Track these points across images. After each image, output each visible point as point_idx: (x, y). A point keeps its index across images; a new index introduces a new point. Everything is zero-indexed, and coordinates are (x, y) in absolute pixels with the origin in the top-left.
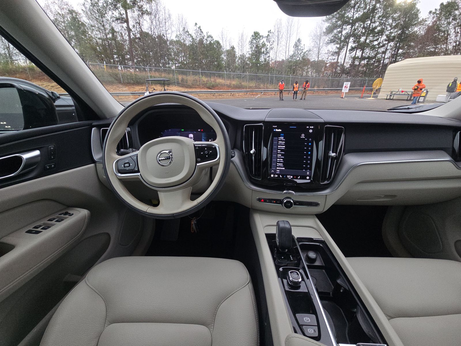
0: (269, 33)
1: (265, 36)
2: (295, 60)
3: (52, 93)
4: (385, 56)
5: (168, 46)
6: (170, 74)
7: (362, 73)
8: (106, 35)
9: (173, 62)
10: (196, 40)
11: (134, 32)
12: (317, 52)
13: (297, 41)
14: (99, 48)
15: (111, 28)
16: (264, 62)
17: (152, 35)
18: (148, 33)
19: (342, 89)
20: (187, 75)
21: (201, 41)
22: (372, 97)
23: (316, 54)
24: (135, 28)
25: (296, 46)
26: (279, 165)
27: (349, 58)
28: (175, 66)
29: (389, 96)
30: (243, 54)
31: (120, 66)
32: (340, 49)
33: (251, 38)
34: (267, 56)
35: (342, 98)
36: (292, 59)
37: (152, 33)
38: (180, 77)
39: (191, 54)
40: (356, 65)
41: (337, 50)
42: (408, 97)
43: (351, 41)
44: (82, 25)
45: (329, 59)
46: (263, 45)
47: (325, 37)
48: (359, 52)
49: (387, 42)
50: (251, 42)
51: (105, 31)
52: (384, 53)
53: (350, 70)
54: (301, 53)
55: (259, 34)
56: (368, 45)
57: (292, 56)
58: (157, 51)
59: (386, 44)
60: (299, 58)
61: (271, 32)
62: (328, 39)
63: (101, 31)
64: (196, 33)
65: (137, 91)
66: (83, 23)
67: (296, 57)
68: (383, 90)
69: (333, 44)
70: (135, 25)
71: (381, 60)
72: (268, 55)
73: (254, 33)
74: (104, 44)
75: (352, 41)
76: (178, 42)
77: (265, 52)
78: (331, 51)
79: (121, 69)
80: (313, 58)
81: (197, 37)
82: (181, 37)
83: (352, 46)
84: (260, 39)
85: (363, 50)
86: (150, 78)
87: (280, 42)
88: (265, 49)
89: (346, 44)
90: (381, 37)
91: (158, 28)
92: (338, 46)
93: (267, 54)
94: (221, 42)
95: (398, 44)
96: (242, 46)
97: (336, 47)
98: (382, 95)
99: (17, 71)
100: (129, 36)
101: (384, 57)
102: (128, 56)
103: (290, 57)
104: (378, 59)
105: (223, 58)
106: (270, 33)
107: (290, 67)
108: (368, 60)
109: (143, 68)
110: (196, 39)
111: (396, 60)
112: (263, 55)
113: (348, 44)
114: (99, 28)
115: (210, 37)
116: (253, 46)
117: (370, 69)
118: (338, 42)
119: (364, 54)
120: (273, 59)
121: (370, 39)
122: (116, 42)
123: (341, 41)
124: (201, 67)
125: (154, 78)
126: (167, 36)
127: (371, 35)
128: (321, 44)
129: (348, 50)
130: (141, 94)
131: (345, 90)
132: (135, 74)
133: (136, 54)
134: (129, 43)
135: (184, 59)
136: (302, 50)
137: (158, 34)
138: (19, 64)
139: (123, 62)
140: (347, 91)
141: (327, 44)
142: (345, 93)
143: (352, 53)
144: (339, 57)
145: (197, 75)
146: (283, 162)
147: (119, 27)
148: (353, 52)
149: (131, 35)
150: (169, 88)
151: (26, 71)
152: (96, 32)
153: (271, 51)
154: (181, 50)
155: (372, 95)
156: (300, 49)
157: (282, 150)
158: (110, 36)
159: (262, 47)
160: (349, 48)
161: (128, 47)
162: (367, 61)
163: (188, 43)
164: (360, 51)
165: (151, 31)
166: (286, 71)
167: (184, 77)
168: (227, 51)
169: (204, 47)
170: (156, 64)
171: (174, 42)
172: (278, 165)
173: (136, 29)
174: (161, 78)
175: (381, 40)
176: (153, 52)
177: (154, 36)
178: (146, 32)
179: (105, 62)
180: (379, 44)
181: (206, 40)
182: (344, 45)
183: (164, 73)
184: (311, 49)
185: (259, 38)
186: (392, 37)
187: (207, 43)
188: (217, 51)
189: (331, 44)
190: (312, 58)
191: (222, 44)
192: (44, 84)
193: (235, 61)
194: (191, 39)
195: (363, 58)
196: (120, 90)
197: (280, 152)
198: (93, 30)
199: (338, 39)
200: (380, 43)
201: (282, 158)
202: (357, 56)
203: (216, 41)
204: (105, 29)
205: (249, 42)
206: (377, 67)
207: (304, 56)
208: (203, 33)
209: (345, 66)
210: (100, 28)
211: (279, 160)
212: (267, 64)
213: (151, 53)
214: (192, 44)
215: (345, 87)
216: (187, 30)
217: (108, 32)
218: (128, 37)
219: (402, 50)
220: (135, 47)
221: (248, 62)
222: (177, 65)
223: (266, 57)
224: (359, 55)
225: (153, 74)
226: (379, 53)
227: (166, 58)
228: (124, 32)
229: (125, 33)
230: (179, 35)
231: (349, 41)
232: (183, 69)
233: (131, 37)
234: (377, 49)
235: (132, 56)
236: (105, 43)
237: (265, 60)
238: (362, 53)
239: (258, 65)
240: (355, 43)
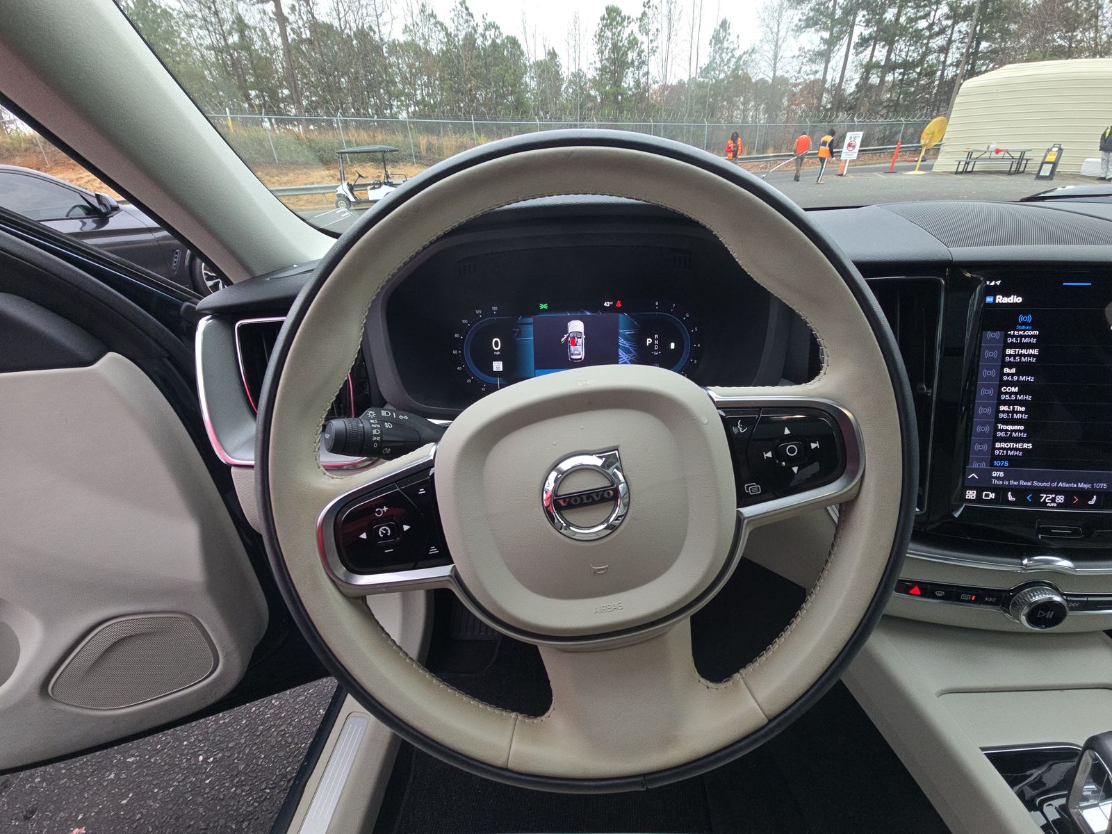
0: (646, 9)
1: (635, 19)
2: (714, 81)
3: (98, 197)
4: (946, 57)
5: (385, 58)
6: (397, 133)
7: (888, 106)
8: (224, 37)
9: (401, 101)
10: (456, 39)
11: (295, 26)
12: (771, 55)
13: (718, 28)
14: (211, 72)
15: (237, 18)
16: (634, 90)
17: (343, 31)
18: (330, 27)
19: (841, 152)
20: (439, 132)
21: (470, 40)
22: (919, 170)
23: (768, 60)
24: (296, 13)
25: (717, 40)
26: (1006, 431)
27: (856, 66)
28: (408, 113)
29: (964, 163)
30: (578, 70)
31: (266, 120)
32: (831, 43)
33: (599, 24)
34: (641, 73)
35: (841, 175)
36: (706, 77)
37: (342, 24)
38: (423, 140)
39: (447, 76)
40: (872, 87)
41: (823, 47)
42: (1012, 164)
43: (860, 21)
44: (163, 15)
45: (802, 71)
46: (630, 42)
47: (791, 12)
48: (880, 49)
49: (949, 22)
50: (600, 36)
51: (221, 26)
52: (944, 50)
53: (857, 99)
54: (729, 60)
55: (621, 12)
56: (903, 31)
57: (706, 71)
58: (357, 73)
59: (949, 27)
60: (725, 72)
61: (651, 4)
62: (800, 16)
63: (211, 29)
64: (456, 19)
65: (318, 183)
66: (166, 10)
67: (717, 72)
68: (948, 149)
69: (813, 29)
70: (297, 5)
71: (937, 70)
72: (645, 69)
73: (607, 9)
74: (220, 61)
75: (863, 19)
76: (410, 47)
77: (636, 63)
78: (809, 51)
79: (270, 127)
80: (761, 71)
81: (458, 30)
82: (418, 31)
83: (861, 34)
84: (624, 27)
85: (890, 43)
86: (347, 147)
87: (674, 33)
88: (635, 54)
89: (847, 30)
90: (935, 7)
91: (355, 9)
92: (826, 35)
93: (641, 67)
94: (521, 41)
95: (978, 28)
96: (577, 48)
97: (822, 38)
98: (946, 162)
99: (15, 149)
100: (284, 35)
101: (944, 62)
102: (286, 92)
103: (702, 72)
104: (931, 66)
105: (527, 85)
106: (649, 7)
107: (702, 100)
108: (902, 70)
109: (327, 120)
110: (456, 36)
111: (973, 67)
112: (631, 69)
113: (852, 27)
114: (206, 21)
115: (493, 27)
116: (606, 46)
117: (907, 94)
118: (825, 23)
119: (893, 56)
120: (659, 80)
121: (909, 14)
122: (250, 55)
123: (833, 20)
124: (476, 112)
125: (358, 145)
126: (379, 31)
127: (910, 4)
128: (782, 33)
129: (852, 44)
130: (328, 191)
131: (848, 154)
132: (306, 138)
133: (305, 83)
134: (284, 55)
135: (428, 92)
136: (732, 52)
137: (357, 27)
138: (19, 131)
139: (272, 107)
140: (854, 157)
141: (797, 30)
142: (848, 161)
143: (861, 52)
144: (830, 65)
145: (465, 132)
146: (1026, 417)
147: (256, 14)
148: (865, 49)
149: (288, 34)
150: (396, 171)
151: (37, 148)
152: (199, 30)
153: (652, 58)
154: (419, 68)
155: (919, 163)
156: (728, 49)
157: (1022, 368)
158: (234, 38)
159: (629, 49)
160: (855, 39)
161: (283, 67)
162: (900, 74)
163: (435, 47)
164: (883, 47)
165: (340, 19)
166: (691, 110)
167: (434, 140)
168: (538, 64)
169: (478, 56)
170: (358, 110)
171: (400, 45)
172: (1002, 430)
173: (300, 15)
174: (375, 143)
175: (937, 17)
176: (349, 77)
177: (348, 34)
178: (325, 24)
179: (227, 109)
180: (930, 27)
181: (483, 36)
182: (841, 32)
183: (382, 132)
184: (756, 48)
185: (621, 25)
186: (962, 8)
187: (485, 45)
188: (513, 66)
189: (809, 29)
190: (759, 71)
191: (523, 47)
192: (82, 176)
193: (560, 90)
194: (442, 34)
195: (890, 66)
196: (273, 183)
197: (1012, 375)
198: (191, 26)
199: (825, 16)
200: (933, 24)
201: (1021, 403)
202: (874, 59)
203: (508, 37)
204: (221, 22)
205: (595, 36)
206: (927, 88)
207: (737, 67)
208: (473, 17)
209: (844, 90)
210: (208, 20)
211: (1008, 412)
212: (641, 93)
213: (343, 80)
214: (447, 50)
215: (849, 145)
216: (432, 12)
217: (228, 28)
218: (280, 40)
219: (989, 43)
220: (301, 67)
221: (593, 93)
222: (412, 109)
223: (638, 75)
224: (881, 58)
225: (354, 135)
226: (931, 51)
227: (382, 91)
228: (268, 26)
229: (272, 29)
230: (412, 28)
231: (854, 20)
232: (427, 118)
233: (290, 40)
234: (925, 41)
235: (296, 90)
236: (223, 60)
237: (637, 83)
238: (889, 52)
239: (620, 97)
240: (871, 27)
